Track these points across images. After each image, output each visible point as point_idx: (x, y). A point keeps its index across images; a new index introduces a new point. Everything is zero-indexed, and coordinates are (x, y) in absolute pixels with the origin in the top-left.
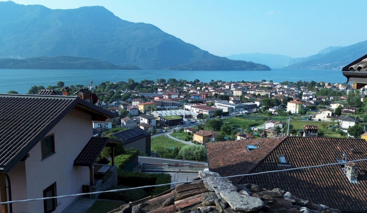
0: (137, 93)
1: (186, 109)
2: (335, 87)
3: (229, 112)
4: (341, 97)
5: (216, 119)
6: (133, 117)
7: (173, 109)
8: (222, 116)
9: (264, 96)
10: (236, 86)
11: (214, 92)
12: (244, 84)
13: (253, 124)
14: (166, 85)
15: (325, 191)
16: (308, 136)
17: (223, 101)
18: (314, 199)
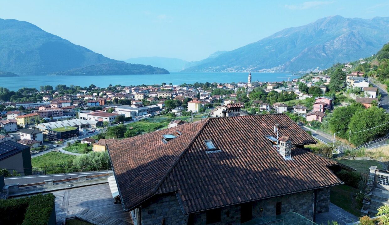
0: (13, 105)
1: (81, 118)
2: (225, 87)
3: (132, 117)
4: (232, 95)
5: (118, 125)
6: (9, 134)
7: (65, 119)
8: (125, 122)
9: (166, 98)
10: (137, 89)
11: (113, 97)
12: (145, 88)
13: (158, 126)
14: (53, 92)
15: (263, 174)
16: (232, 116)
17: (125, 106)
18: (254, 187)
